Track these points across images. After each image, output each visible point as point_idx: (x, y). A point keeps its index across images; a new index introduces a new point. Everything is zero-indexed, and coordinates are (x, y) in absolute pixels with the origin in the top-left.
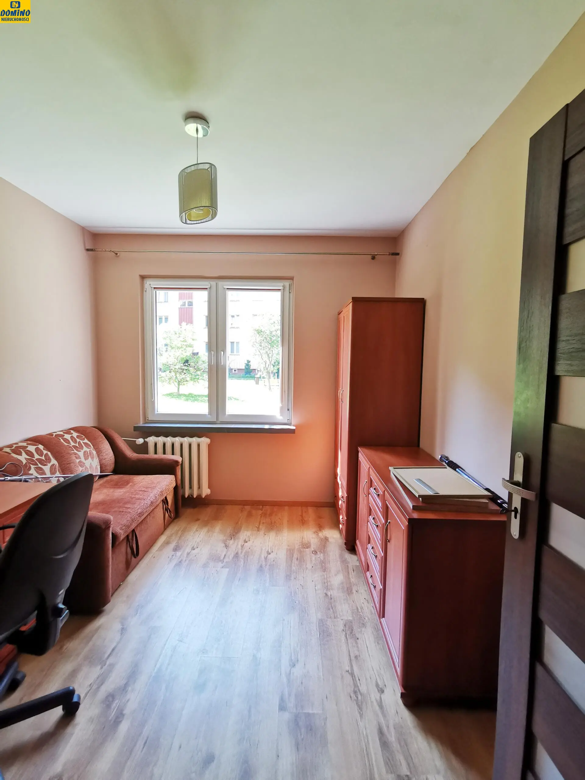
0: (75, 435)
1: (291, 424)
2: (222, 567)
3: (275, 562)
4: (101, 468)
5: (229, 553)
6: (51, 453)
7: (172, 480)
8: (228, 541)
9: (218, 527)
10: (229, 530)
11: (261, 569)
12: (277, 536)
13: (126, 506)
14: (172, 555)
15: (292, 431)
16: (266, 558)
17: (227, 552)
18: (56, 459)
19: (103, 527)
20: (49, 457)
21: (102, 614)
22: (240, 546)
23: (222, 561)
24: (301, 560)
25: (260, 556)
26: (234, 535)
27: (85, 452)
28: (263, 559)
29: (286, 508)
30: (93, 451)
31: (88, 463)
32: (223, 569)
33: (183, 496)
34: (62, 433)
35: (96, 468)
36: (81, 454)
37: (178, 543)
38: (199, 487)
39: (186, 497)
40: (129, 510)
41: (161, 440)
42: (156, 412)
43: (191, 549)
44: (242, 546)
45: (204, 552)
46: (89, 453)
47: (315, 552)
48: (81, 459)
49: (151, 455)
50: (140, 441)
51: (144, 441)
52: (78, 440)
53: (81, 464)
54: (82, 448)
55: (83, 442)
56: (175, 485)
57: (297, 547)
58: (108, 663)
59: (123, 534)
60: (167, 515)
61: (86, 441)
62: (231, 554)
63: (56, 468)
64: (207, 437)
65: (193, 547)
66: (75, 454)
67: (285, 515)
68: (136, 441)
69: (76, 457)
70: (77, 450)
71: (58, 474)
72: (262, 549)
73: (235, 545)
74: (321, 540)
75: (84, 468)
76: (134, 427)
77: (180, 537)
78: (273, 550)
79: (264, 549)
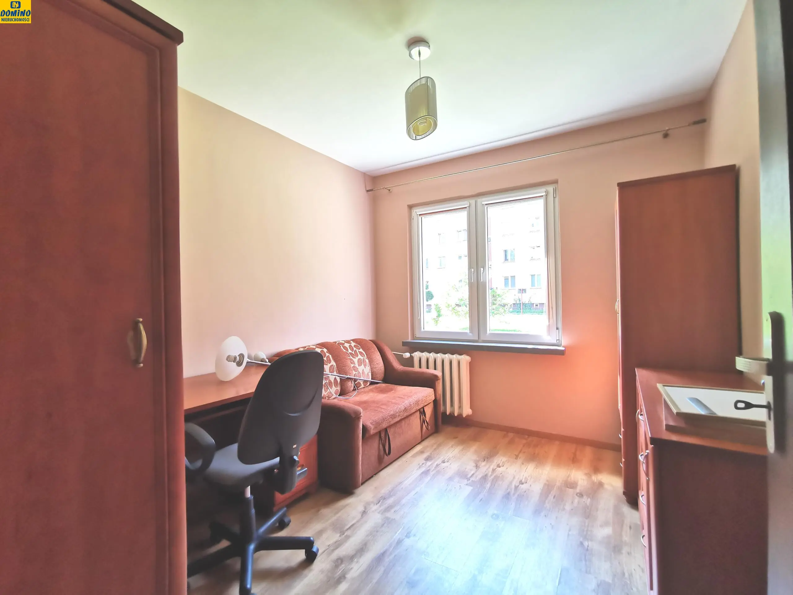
0: (353, 344)
1: (561, 345)
2: (467, 485)
3: (526, 494)
4: (372, 375)
5: (477, 473)
6: (332, 356)
7: (430, 393)
8: (480, 462)
9: (474, 447)
10: (484, 453)
11: (507, 496)
12: (537, 469)
13: (381, 407)
14: (423, 463)
15: (562, 353)
16: (516, 487)
17: (476, 472)
18: (335, 361)
19: (354, 416)
20: (330, 359)
21: (353, 496)
22: (491, 470)
23: (468, 479)
24: (560, 499)
25: (511, 483)
26: (488, 458)
27: (359, 359)
28: (513, 486)
29: (557, 443)
30: (366, 359)
31: (361, 368)
32: (467, 486)
33: (444, 413)
34: (343, 342)
35: (368, 374)
36: (356, 360)
37: (431, 454)
38: (460, 407)
39: (448, 414)
40: (383, 410)
41: (425, 355)
42: (422, 330)
43: (441, 461)
44: (494, 470)
45: (453, 467)
46: (362, 360)
47: (581, 495)
48: (355, 364)
49: (416, 368)
50: (407, 355)
51: (411, 355)
52: (355, 349)
53: (355, 369)
54: (357, 356)
55: (358, 351)
56: (433, 398)
57: (558, 484)
58: (345, 534)
59: (373, 429)
60: (424, 426)
61: (361, 350)
62: (480, 474)
63: (334, 368)
64: (468, 355)
65: (444, 460)
66: (351, 360)
67: (553, 449)
68: (403, 355)
69: (351, 362)
70: (352, 357)
71: (335, 373)
72: (514, 478)
73: (485, 468)
74: (593, 483)
75: (357, 372)
76: (403, 342)
77: (435, 449)
78: (528, 481)
79: (517, 477)
